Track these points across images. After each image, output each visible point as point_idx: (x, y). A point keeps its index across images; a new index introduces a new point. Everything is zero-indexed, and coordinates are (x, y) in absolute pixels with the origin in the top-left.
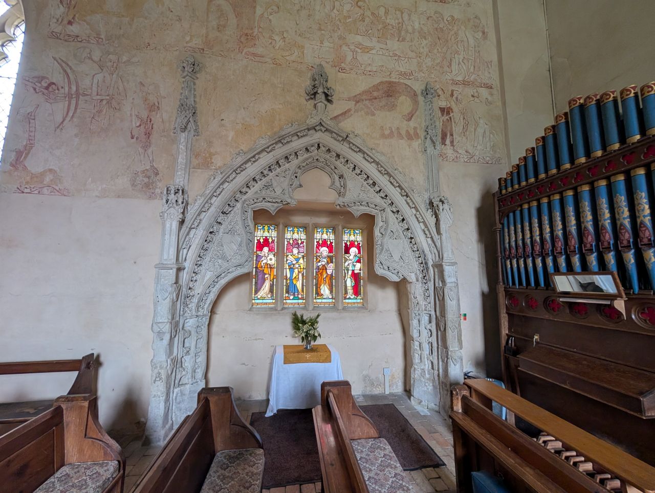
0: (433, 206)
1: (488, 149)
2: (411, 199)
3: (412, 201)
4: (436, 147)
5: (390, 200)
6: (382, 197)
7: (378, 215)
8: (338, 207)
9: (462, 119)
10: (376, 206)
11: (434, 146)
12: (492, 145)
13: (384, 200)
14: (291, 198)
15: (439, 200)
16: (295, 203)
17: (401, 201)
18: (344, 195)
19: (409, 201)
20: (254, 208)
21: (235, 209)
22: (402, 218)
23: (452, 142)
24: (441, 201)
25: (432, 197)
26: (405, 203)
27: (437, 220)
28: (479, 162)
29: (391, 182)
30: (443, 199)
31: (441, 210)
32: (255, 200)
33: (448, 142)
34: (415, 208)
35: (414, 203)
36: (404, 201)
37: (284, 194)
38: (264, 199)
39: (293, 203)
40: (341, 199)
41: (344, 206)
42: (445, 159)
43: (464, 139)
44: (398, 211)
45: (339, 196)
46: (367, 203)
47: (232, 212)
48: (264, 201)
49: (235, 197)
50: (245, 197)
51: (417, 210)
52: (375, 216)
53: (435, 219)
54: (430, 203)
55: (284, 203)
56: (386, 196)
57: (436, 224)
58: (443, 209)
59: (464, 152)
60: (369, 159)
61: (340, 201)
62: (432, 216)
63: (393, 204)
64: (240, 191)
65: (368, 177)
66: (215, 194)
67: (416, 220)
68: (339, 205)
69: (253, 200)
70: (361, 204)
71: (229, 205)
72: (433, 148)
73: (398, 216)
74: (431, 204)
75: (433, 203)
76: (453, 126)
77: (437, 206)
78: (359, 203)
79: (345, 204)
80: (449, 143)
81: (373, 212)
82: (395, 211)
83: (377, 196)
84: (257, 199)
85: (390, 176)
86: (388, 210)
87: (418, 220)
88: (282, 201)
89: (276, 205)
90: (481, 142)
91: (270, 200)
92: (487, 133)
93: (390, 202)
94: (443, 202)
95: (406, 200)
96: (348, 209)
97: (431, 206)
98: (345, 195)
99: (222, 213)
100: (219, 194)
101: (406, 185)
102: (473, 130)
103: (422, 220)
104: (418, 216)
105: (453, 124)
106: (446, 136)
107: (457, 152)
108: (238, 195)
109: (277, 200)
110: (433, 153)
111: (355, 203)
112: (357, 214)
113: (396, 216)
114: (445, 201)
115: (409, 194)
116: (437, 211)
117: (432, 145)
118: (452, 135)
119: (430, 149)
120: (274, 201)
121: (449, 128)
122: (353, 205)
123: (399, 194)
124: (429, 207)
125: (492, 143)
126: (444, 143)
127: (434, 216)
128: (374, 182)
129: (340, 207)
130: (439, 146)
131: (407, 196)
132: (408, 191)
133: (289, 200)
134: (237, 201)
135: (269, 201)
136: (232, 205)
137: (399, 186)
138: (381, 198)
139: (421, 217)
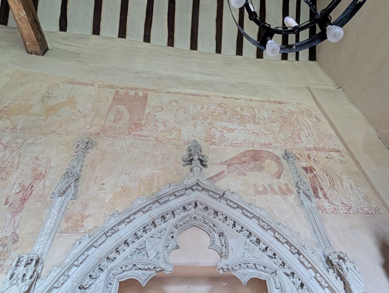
0: (332, 265)
1: (362, 200)
2: (304, 257)
3: (306, 259)
4: (312, 200)
5: (280, 259)
6: (270, 256)
7: (269, 279)
8: (221, 271)
9: (325, 175)
10: (265, 267)
11: (310, 199)
12: (363, 197)
13: (274, 259)
14: (166, 262)
15: (337, 257)
16: (171, 269)
17: (293, 260)
18: (226, 256)
19: (303, 260)
20: (121, 278)
21: (98, 281)
22: (300, 282)
23: (325, 195)
24: (340, 258)
25: (327, 254)
26: (299, 262)
27: (344, 283)
28: (359, 213)
29: (277, 238)
30: (342, 255)
31: (346, 270)
32: (124, 268)
33: (320, 194)
34: (313, 268)
35: (309, 263)
36: (297, 260)
37: (158, 258)
38: (134, 265)
39: (169, 270)
40: (223, 260)
41: (228, 269)
42: (325, 212)
43: (335, 192)
44: (293, 274)
45: (221, 257)
46: (255, 264)
47: (93, 286)
48: (134, 268)
49: (100, 265)
50: (111, 265)
51: (316, 272)
52: (265, 281)
53: (342, 282)
54: (327, 261)
55: (158, 270)
56: (275, 254)
57: (345, 288)
58: (347, 269)
59: (340, 203)
60: (249, 215)
61: (223, 263)
62: (337, 278)
63: (284, 264)
64: (107, 258)
65: (250, 234)
66: (76, 263)
67: (318, 284)
68: (223, 269)
69: (121, 268)
70: (247, 266)
71: (90, 276)
72: (309, 201)
73: (294, 280)
74: (329, 261)
75: (331, 261)
76: (320, 181)
77: (339, 265)
78: (244, 265)
79: (230, 267)
80: (323, 196)
81: (263, 276)
82: (289, 273)
83: (264, 255)
84: (126, 266)
85: (274, 231)
86: (280, 272)
87: (321, 285)
88: (155, 267)
89: (148, 273)
90: (352, 194)
91: (140, 267)
92: (354, 187)
93: (281, 262)
94: (344, 260)
95: (299, 259)
96: (233, 273)
97: (330, 265)
98: (228, 256)
99: (79, 288)
100: (81, 263)
101: (295, 240)
102: (339, 184)
103: (327, 285)
104: (319, 279)
105: (320, 180)
106: (317, 190)
107: (333, 204)
108: (105, 263)
109: (149, 267)
110: (311, 206)
111: (240, 265)
112: (245, 280)
113: (292, 279)
114: (346, 258)
115: (301, 251)
116: (340, 271)
117: (307, 199)
118: (322, 189)
119: (306, 202)
120: (146, 267)
121: (317, 183)
122: (238, 267)
123: (288, 252)
124: (327, 266)
125: (363, 195)
126: (317, 196)
127: (339, 278)
128: (258, 239)
129: (223, 271)
130: (314, 200)
131: (299, 253)
132: (299, 248)
133: (163, 266)
134: (102, 270)
135: (140, 269)
136: (94, 276)
137: (287, 242)
138: (268, 257)
139: (323, 281)
